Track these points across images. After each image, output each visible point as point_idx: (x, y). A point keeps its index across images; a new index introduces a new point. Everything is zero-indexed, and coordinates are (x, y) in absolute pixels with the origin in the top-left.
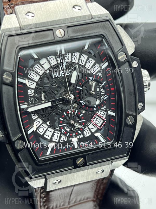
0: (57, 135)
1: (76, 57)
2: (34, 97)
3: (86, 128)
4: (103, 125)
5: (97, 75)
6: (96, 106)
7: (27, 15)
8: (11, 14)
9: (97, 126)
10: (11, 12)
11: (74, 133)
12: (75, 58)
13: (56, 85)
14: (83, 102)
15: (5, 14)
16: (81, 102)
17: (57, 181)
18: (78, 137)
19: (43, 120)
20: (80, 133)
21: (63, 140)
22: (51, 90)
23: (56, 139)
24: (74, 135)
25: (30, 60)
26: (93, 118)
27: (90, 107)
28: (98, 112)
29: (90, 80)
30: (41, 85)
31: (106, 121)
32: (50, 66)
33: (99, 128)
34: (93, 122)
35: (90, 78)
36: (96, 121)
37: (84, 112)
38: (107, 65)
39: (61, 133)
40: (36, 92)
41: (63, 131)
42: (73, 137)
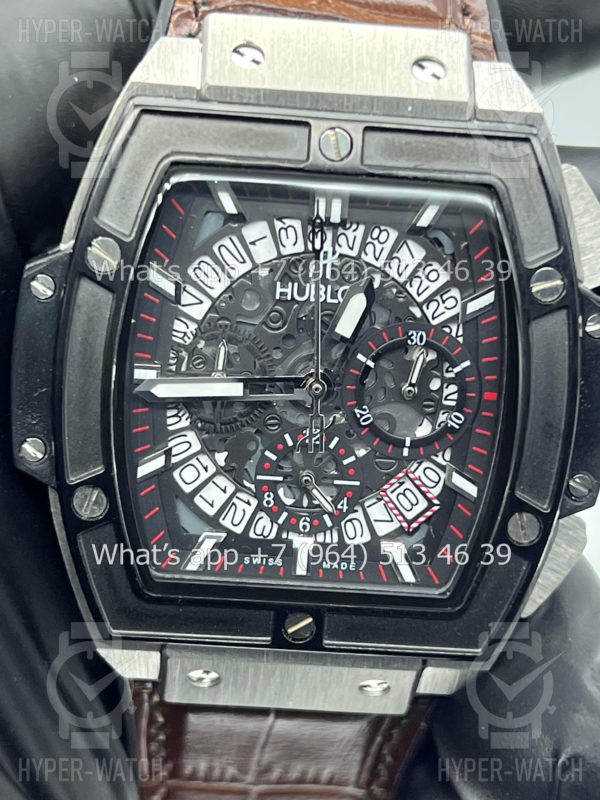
0: (244, 511)
1: (384, 245)
2: (192, 350)
3: (356, 511)
4: (422, 519)
5: (447, 330)
6: (412, 442)
7: (239, 53)
8: (191, 36)
9: (400, 518)
10: (193, 33)
11: (308, 519)
12: (379, 247)
13: (280, 328)
14: (365, 415)
15: (169, 33)
16: (357, 411)
17: (205, 675)
18: (320, 538)
19: (203, 442)
20: (329, 524)
21: (262, 534)
22: (258, 343)
23: (236, 522)
24: (304, 527)
25: (209, 215)
26: (392, 485)
27: (386, 439)
28: (416, 465)
29: (412, 341)
30: (226, 316)
31: (436, 508)
32: (275, 255)
33: (405, 525)
34: (386, 499)
35: (412, 335)
36: (401, 497)
37: (361, 452)
38: (491, 304)
39: (260, 508)
40: (202, 333)
41: (267, 499)
42: (300, 533)
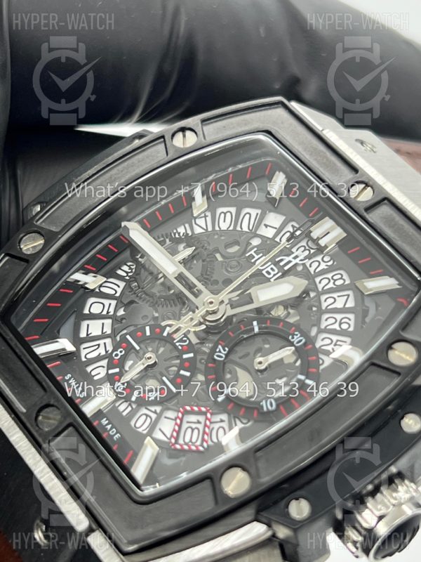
5: (321, 361)
14: (222, 353)
16: (220, 347)
20: (134, 399)
23: (88, 356)
29: (293, 338)
35: (297, 335)
36: (190, 430)
41: (118, 352)
42: (113, 388)
